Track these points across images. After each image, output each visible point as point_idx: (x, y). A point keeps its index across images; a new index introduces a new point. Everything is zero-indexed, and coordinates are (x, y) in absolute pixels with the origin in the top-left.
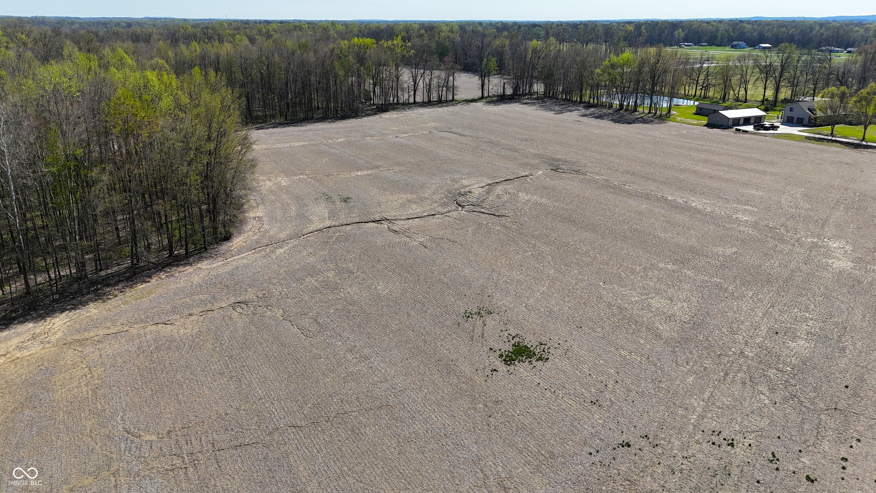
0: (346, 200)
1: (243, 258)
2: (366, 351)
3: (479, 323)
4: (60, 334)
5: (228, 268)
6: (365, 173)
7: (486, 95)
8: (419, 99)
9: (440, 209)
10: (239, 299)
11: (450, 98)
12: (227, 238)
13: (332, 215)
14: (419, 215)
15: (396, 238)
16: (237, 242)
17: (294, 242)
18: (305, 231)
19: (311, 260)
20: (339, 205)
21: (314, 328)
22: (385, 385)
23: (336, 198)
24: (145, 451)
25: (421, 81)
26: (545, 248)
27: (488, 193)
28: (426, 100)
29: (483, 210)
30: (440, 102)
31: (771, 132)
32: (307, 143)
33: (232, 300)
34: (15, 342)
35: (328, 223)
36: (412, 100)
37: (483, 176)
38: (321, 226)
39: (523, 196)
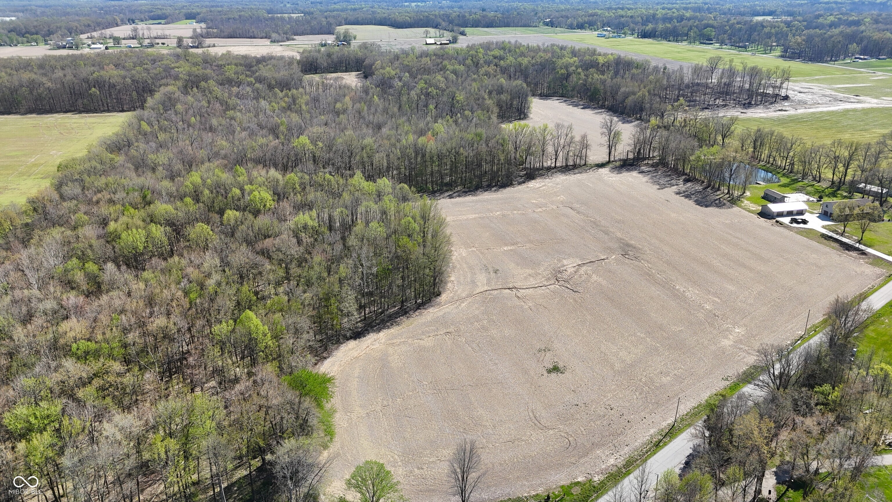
0: (496, 271)
1: (447, 307)
2: (497, 361)
3: (543, 355)
4: (383, 340)
5: (441, 313)
6: (509, 248)
7: (612, 159)
8: (558, 164)
9: (545, 283)
10: (448, 331)
11: (583, 162)
12: (439, 294)
13: (489, 283)
14: (533, 286)
15: (517, 302)
16: (444, 297)
17: (470, 300)
18: (474, 293)
19: (477, 312)
20: (493, 275)
21: (477, 349)
22: (502, 375)
23: (491, 270)
24: (425, 386)
25: (561, 153)
26: (589, 317)
27: (575, 272)
28: (564, 164)
29: (568, 286)
30: (575, 167)
31: (802, 225)
32: (477, 215)
33: (445, 331)
34: (369, 341)
35: (486, 288)
36: (553, 165)
37: (577, 257)
38: (482, 290)
39: (595, 277)
